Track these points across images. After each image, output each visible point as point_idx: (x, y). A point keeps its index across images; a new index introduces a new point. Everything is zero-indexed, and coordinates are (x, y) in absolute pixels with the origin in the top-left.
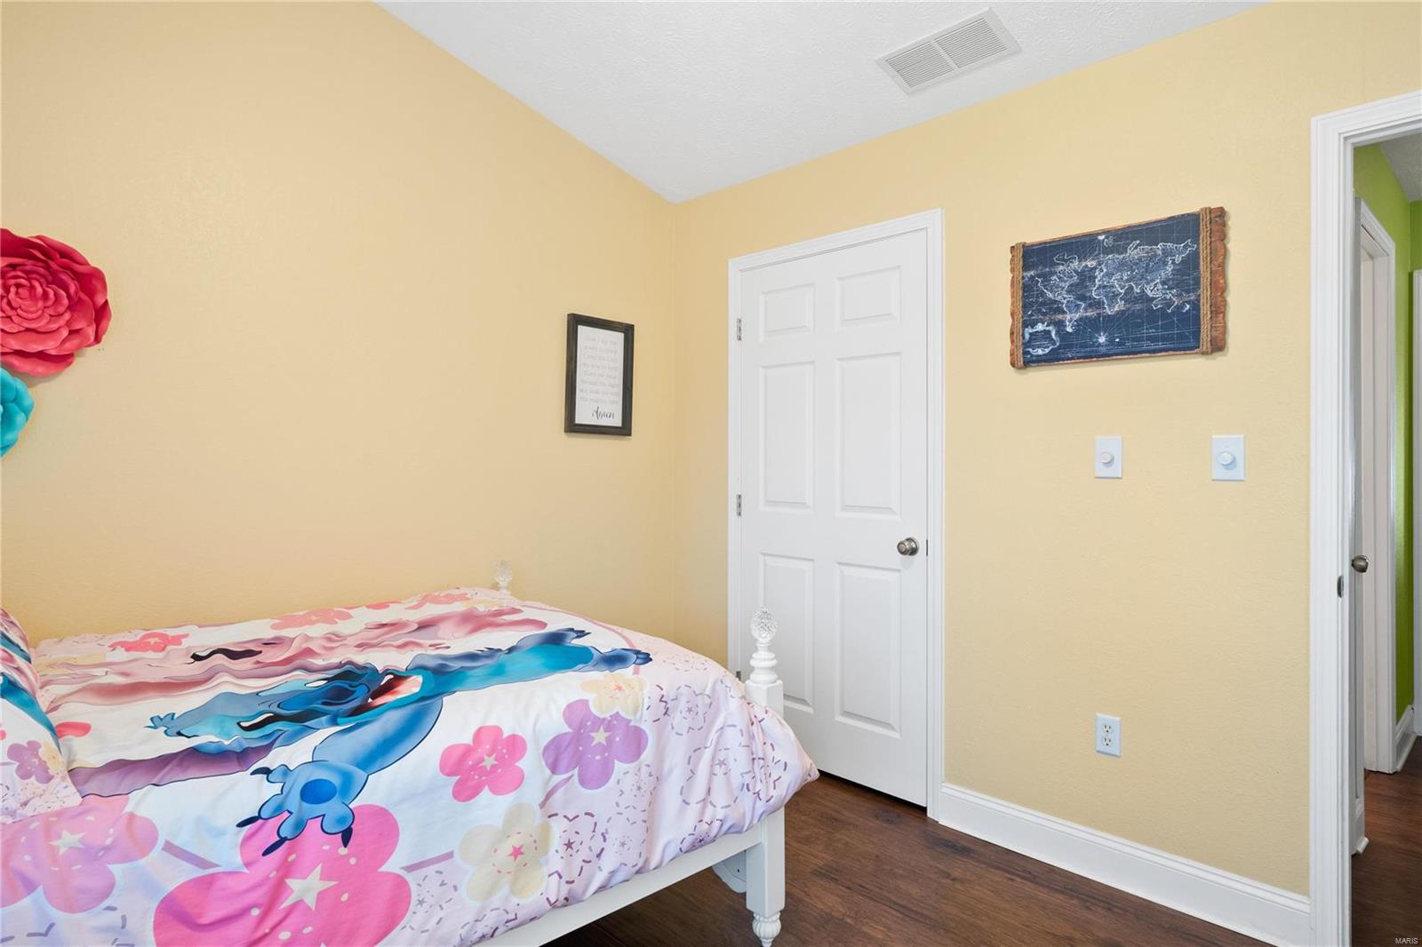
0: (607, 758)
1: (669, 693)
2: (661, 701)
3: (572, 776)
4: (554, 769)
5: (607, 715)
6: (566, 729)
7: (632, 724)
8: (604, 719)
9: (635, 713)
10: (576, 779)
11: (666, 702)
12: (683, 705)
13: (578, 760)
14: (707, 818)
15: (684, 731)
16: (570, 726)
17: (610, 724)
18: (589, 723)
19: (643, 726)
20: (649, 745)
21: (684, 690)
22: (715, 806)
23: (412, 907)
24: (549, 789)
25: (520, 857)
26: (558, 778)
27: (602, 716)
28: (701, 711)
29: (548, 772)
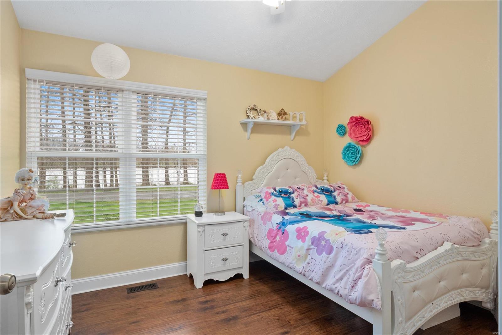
0: (323, 249)
1: (345, 243)
2: (341, 243)
3: (315, 248)
4: (312, 244)
5: (327, 238)
6: (317, 236)
7: (331, 244)
8: (326, 239)
9: (333, 242)
10: (316, 249)
11: (343, 244)
12: (347, 249)
13: (317, 245)
14: (336, 286)
15: (344, 257)
16: (318, 236)
17: (327, 241)
18: (322, 238)
19: (334, 247)
20: (333, 254)
21: (350, 244)
22: (340, 284)
23: (286, 253)
24: (310, 248)
25: (299, 257)
26: (312, 247)
27: (326, 238)
28: (352, 254)
29: (310, 244)
